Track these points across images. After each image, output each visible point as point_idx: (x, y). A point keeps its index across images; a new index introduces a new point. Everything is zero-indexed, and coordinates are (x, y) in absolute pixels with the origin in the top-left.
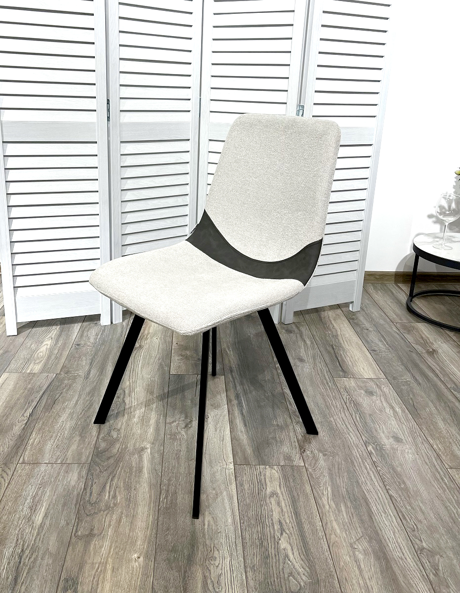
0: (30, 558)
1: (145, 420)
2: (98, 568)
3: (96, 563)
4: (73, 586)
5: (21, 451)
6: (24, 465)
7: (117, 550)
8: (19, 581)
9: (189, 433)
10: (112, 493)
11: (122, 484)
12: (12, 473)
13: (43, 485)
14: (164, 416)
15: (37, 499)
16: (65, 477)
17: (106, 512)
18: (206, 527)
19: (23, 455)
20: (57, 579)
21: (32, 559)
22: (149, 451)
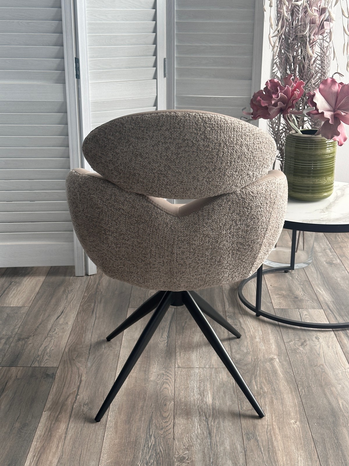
0: (214, 422)
1: (265, 340)
2: (268, 427)
3: (265, 425)
4: (253, 437)
5: (173, 361)
6: (180, 369)
7: (277, 418)
8: (212, 434)
9: (306, 349)
10: (259, 386)
11: (264, 380)
12: (173, 373)
13: (201, 381)
14: (280, 338)
15: (202, 389)
16: (217, 376)
17: (259, 397)
18: (341, 405)
19: (176, 362)
20: (240, 433)
21: (216, 423)
22: (277, 360)
